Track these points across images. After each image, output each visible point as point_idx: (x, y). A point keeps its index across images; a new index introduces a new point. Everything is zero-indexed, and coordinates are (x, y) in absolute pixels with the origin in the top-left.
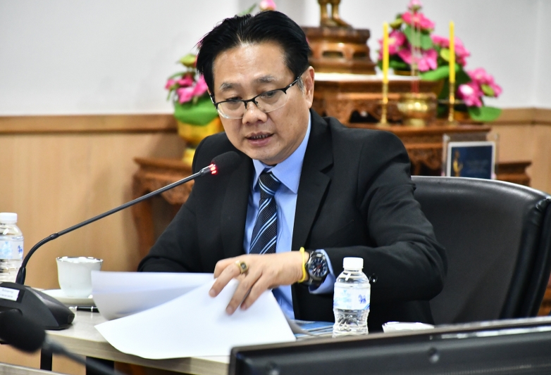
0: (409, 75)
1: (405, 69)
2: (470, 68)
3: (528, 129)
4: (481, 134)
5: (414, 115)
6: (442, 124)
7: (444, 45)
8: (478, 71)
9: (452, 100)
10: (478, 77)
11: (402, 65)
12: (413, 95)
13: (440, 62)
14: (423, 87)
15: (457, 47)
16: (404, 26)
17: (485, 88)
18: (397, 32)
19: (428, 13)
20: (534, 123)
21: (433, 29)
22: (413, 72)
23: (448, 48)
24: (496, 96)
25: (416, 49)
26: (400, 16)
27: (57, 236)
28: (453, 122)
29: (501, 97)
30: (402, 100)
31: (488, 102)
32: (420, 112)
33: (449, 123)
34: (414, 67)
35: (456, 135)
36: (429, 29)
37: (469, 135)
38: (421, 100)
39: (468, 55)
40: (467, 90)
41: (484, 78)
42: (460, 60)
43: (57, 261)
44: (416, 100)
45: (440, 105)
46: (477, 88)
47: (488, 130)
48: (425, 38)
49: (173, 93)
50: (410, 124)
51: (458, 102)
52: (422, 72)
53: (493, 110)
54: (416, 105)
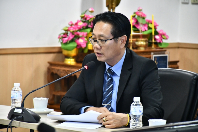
0: (139, 32)
1: (138, 31)
2: (158, 30)
3: (177, 50)
4: (163, 52)
5: (141, 46)
6: (150, 49)
7: (150, 22)
8: (160, 31)
9: (153, 41)
10: (161, 33)
11: (136, 29)
12: (140, 39)
13: (149, 28)
14: (144, 36)
15: (155, 23)
16: (136, 16)
17: (163, 37)
18: (134, 18)
19: (144, 12)
20: (178, 48)
21: (146, 17)
22: (140, 32)
23: (151, 23)
24: (167, 39)
25: (141, 24)
26: (135, 13)
27: (34, 91)
28: (154, 48)
29: (169, 39)
30: (137, 41)
31: (164, 41)
32: (143, 45)
33: (152, 48)
34: (140, 30)
35: (155, 52)
36: (145, 17)
37: (159, 52)
38: (143, 41)
39: (158, 25)
40: (157, 37)
41: (163, 33)
42: (155, 28)
43: (33, 99)
44: (142, 41)
45: (149, 42)
46: (160, 36)
47: (165, 51)
48: (144, 20)
49: (61, 40)
50: (140, 49)
51: (155, 41)
52: (143, 31)
53: (166, 44)
54: (142, 42)
